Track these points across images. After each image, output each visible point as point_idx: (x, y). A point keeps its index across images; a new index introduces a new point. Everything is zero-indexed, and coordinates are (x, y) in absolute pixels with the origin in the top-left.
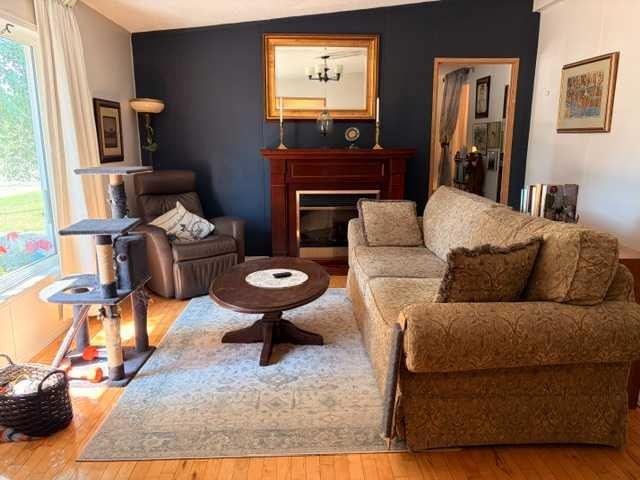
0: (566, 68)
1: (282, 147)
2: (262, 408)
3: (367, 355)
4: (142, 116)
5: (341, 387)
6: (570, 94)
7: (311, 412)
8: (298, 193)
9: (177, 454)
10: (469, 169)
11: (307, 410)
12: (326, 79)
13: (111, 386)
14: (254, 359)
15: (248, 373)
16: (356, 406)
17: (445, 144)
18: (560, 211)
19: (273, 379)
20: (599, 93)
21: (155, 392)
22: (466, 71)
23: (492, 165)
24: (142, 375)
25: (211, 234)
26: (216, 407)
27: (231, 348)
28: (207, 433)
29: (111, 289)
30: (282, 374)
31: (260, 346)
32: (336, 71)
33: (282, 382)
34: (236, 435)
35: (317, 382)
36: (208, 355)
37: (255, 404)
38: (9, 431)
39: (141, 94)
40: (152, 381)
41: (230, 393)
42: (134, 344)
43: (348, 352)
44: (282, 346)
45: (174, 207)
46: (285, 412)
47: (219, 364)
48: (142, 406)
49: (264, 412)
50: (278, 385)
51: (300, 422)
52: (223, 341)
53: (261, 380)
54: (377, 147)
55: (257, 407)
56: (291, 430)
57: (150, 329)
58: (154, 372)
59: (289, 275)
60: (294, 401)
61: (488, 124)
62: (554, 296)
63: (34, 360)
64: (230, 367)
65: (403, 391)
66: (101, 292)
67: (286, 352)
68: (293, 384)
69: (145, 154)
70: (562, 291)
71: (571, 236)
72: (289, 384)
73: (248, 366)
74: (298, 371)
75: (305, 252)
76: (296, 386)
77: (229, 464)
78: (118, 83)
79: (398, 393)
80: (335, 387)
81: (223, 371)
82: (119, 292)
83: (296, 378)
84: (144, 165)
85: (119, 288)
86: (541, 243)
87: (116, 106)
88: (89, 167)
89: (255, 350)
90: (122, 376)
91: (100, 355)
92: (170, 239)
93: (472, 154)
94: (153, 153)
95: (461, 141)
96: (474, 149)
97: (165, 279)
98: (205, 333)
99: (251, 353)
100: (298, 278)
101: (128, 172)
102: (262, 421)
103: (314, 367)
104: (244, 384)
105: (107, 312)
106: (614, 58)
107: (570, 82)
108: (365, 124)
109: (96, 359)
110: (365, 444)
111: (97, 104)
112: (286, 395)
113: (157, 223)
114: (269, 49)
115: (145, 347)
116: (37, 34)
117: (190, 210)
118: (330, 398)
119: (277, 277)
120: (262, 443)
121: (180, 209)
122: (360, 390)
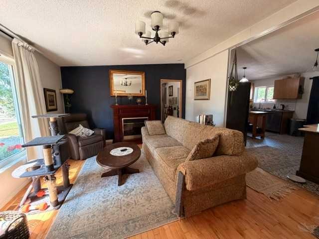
0: (195, 83)
1: (117, 105)
2: (123, 208)
3: (156, 174)
4: (65, 94)
5: (151, 191)
6: (197, 90)
7: (143, 206)
8: (123, 119)
11: (142, 205)
12: (127, 85)
14: (115, 183)
15: (114, 191)
16: (158, 199)
19: (125, 192)
20: (206, 90)
21: (74, 209)
23: (175, 109)
24: (68, 201)
25: (93, 134)
26: (103, 212)
27: (105, 179)
28: (101, 229)
29: (51, 168)
30: (128, 189)
31: (117, 176)
32: (130, 82)
33: (129, 193)
34: (114, 227)
35: (141, 190)
36: (97, 184)
37: (119, 206)
39: (64, 88)
40: (72, 204)
41: (108, 203)
42: (62, 184)
43: (149, 174)
45: (79, 126)
46: (133, 208)
47: (102, 188)
48: (68, 219)
49: (124, 210)
50: (127, 194)
51: (140, 213)
52: (102, 177)
53: (120, 193)
54: (147, 104)
55: (121, 208)
56: (138, 218)
57: (70, 177)
58: (72, 198)
59: (126, 150)
60: (135, 201)
61: (173, 98)
62: (227, 153)
64: (106, 189)
66: (46, 169)
68: (133, 193)
69: (66, 108)
70: (230, 152)
72: (132, 193)
73: (114, 187)
74: (133, 186)
75: (126, 138)
76: (134, 193)
78: (55, 83)
80: (149, 191)
81: (103, 192)
82: (55, 167)
83: (133, 190)
84: (66, 113)
85: (55, 165)
86: (220, 135)
87: (54, 91)
88: (40, 114)
89: (115, 179)
90: (58, 204)
91: (46, 194)
92: (78, 138)
94: (70, 108)
98: (94, 174)
99: (114, 180)
100: (130, 150)
101: (59, 116)
102: (124, 215)
103: (139, 183)
104: (113, 197)
105: (49, 178)
106: (209, 80)
107: (197, 87)
108: (143, 98)
109: (44, 196)
110: (168, 218)
111: (45, 90)
112: (132, 198)
113: (72, 132)
114: (111, 74)
115: (68, 185)
116: (14, 61)
117: (85, 127)
118: (148, 197)
119: (122, 151)
120: (127, 229)
121: (81, 127)
122: (158, 190)
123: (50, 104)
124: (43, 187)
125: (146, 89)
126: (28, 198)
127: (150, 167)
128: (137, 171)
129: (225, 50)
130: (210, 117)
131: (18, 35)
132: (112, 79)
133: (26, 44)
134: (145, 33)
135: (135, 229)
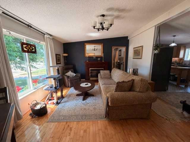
0: (134, 48)
1: (87, 61)
2: (82, 110)
3: (102, 98)
4: (64, 56)
6: (135, 53)
7: (91, 111)
8: (90, 69)
9: (66, 121)
10: (118, 64)
12: (95, 50)
13: (56, 105)
14: (82, 99)
16: (100, 109)
17: (114, 60)
18: (135, 73)
20: (140, 53)
21: (63, 107)
22: (117, 49)
23: (122, 64)
24: (62, 103)
25: (75, 76)
26: (74, 110)
27: (78, 97)
28: (72, 116)
29: (56, 88)
30: (87, 103)
31: (83, 96)
34: (77, 116)
35: (93, 104)
36: (73, 98)
38: (35, 115)
39: (64, 53)
40: (63, 104)
41: (77, 107)
42: (60, 96)
43: (98, 98)
44: (87, 97)
45: (69, 71)
46: (86, 111)
47: (75, 100)
48: (60, 110)
49: (83, 111)
50: (86, 105)
51: (89, 113)
52: (76, 96)
53: (82, 104)
54: (103, 61)
55: (81, 110)
56: (87, 115)
57: (63, 94)
58: (63, 102)
59: (88, 84)
61: (121, 57)
63: (41, 101)
64: (77, 101)
65: (108, 109)
66: (54, 88)
67: (87, 98)
68: (88, 105)
70: (138, 90)
71: (139, 79)
73: (80, 101)
74: (89, 102)
75: (91, 79)
77: (75, 123)
78: (60, 51)
79: (107, 109)
80: (96, 105)
82: (57, 88)
86: (133, 80)
87: (60, 55)
88: (54, 65)
89: (82, 97)
90: (58, 103)
92: (68, 77)
93: (119, 62)
94: (66, 62)
95: (117, 60)
96: (119, 61)
97: (67, 84)
98: (73, 94)
100: (90, 85)
102: (82, 113)
103: (92, 101)
104: (79, 105)
105: (55, 92)
106: (142, 47)
107: (135, 51)
108: (101, 57)
109: (53, 99)
110: (101, 118)
111: (56, 55)
112: (87, 107)
113: (66, 74)
114: (86, 45)
115: (62, 97)
116: (45, 43)
117: (72, 72)
118: (95, 108)
119: (86, 85)
120: (82, 118)
121: (70, 72)
122: (100, 106)
123: (58, 61)
124: (53, 96)
125: (103, 53)
126: (48, 99)
127: (100, 94)
128: (93, 95)
129: (153, 27)
130: (136, 70)
131: (46, 33)
132: (86, 48)
133: (49, 36)
134: (96, 26)
135: (85, 119)
